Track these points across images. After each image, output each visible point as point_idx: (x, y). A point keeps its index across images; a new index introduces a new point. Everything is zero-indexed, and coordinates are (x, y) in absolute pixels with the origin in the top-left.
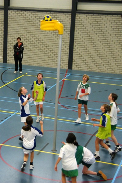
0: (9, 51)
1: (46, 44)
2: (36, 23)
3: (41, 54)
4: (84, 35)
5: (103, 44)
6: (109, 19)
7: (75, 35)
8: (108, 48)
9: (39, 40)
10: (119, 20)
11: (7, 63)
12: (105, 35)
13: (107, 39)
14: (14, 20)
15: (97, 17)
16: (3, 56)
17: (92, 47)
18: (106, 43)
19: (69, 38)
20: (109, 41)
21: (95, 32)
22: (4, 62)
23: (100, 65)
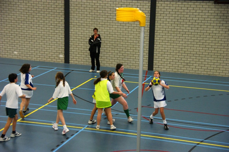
0: (72, 48)
1: (119, 38)
2: (106, 12)
3: (113, 52)
4: (167, 27)
6: (198, 6)
7: (156, 27)
8: (198, 43)
9: (111, 33)
10: (212, 7)
11: (70, 63)
12: (194, 26)
13: (196, 31)
14: (78, 8)
15: (183, 3)
16: (64, 54)
17: (178, 42)
19: (149, 31)
20: (198, 34)
21: (182, 23)
22: (65, 62)
23: (188, 64)
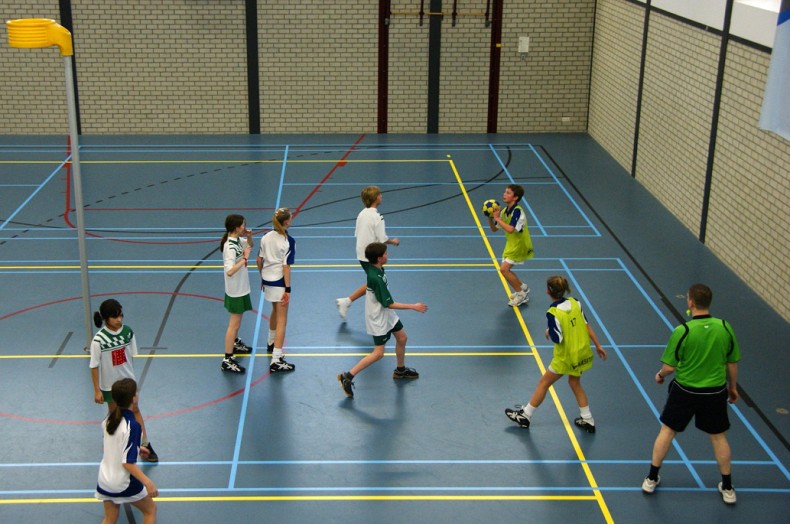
4: (99, 46)
5: (150, 65)
8: (162, 74)
10: (180, 3)
13: (156, 51)
17: (124, 74)
18: (156, 60)
21: (126, 37)
